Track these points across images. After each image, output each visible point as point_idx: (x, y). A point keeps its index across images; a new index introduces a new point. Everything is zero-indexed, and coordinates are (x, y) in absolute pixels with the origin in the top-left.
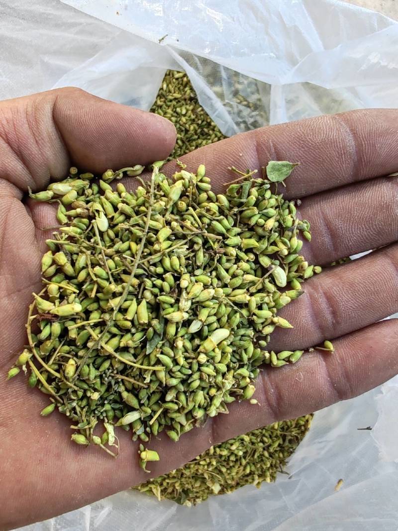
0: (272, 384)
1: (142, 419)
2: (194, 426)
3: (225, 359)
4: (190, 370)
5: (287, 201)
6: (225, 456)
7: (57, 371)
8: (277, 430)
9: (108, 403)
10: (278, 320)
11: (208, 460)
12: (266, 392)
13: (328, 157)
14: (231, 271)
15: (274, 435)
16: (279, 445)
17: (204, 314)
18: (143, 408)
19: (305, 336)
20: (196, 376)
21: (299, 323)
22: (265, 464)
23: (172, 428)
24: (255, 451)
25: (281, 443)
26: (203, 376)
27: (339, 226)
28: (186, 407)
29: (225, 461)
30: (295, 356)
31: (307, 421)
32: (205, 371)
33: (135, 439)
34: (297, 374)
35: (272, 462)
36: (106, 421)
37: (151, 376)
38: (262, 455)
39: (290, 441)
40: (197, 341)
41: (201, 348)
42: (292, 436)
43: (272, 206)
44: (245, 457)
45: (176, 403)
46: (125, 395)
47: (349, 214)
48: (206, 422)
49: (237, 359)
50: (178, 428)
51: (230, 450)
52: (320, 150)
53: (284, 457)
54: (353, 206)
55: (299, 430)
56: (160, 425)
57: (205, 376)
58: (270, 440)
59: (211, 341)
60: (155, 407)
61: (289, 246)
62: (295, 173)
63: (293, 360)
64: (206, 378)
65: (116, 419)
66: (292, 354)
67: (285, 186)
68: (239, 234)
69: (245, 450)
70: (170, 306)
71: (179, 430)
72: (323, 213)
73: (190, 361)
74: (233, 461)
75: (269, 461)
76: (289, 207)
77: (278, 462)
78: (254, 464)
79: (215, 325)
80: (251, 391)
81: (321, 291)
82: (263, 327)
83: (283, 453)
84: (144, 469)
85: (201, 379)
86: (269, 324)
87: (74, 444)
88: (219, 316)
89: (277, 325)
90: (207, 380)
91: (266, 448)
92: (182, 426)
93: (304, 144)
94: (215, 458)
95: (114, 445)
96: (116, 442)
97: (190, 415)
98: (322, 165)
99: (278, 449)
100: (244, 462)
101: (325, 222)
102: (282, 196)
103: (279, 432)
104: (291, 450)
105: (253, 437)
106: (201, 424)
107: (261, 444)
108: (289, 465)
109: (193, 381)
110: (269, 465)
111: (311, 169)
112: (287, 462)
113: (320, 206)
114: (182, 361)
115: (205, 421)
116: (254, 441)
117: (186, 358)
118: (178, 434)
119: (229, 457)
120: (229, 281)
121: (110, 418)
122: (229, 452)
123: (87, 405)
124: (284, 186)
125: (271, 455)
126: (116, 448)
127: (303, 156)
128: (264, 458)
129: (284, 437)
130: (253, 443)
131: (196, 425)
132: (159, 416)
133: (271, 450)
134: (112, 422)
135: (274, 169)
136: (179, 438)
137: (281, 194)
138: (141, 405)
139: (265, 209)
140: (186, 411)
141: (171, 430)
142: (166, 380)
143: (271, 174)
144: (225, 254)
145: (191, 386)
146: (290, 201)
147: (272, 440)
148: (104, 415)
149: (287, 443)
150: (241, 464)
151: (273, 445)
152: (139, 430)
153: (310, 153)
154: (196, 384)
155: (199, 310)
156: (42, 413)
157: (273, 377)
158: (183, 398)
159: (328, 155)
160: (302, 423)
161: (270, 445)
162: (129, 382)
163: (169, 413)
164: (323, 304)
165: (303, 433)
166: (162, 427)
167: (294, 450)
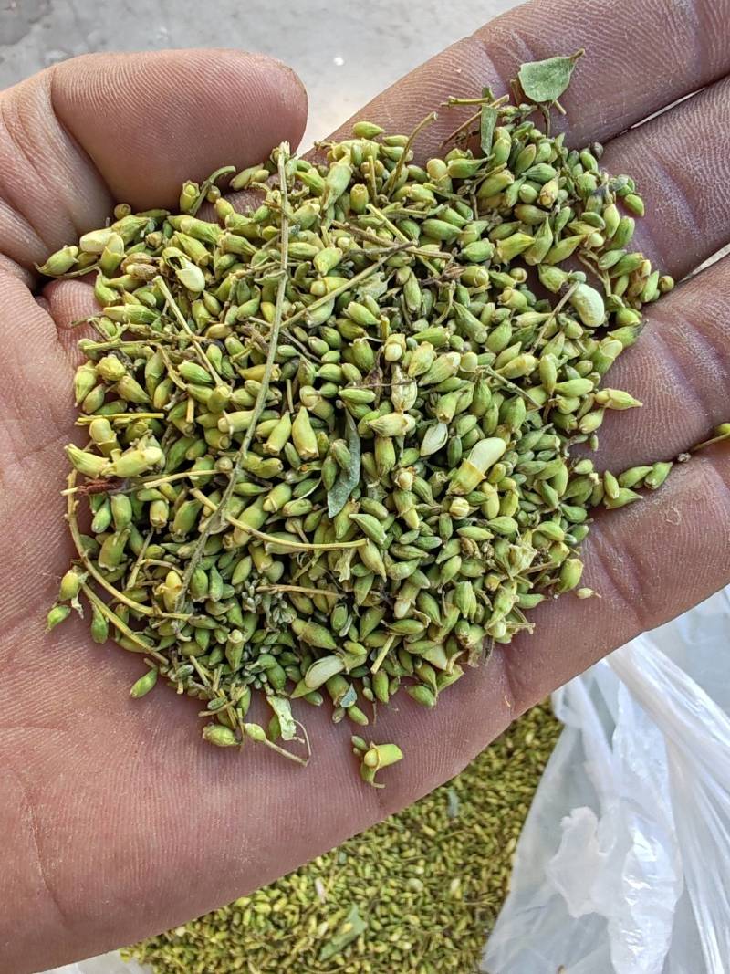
0: (616, 548)
1: (348, 672)
2: (466, 668)
3: (510, 503)
4: (437, 538)
5: (575, 152)
6: (383, 953)
7: (147, 603)
8: (459, 900)
9: (269, 653)
10: (608, 395)
11: (357, 964)
12: (606, 565)
13: (640, 28)
14: (485, 316)
15: (458, 909)
16: (468, 927)
17: (448, 406)
18: (348, 645)
19: (672, 418)
20: (451, 548)
21: (652, 392)
22: (449, 961)
23: (417, 680)
24: (429, 940)
25: (470, 922)
26: (466, 544)
27: (696, 169)
28: (441, 624)
29: (384, 962)
30: (658, 475)
31: (505, 880)
32: (470, 535)
33: (337, 718)
34: (667, 512)
35: (461, 958)
36: (270, 691)
37: (351, 566)
38: (443, 946)
39: (483, 917)
40: (439, 477)
41: (453, 487)
42: (483, 907)
43: (544, 158)
44: (415, 953)
45: (419, 620)
46: (299, 626)
47: (711, 140)
48: (491, 655)
49: (536, 505)
50: (431, 676)
51: (390, 942)
52: (618, 16)
53: (478, 946)
54: (712, 122)
55: (493, 896)
56: (391, 678)
57: (471, 545)
58: (452, 919)
59: (472, 468)
60: (375, 640)
61: (604, 224)
62: (579, 76)
63: (654, 482)
64: (474, 547)
65: (291, 684)
66: (650, 472)
67: (565, 112)
68: (485, 235)
69: (413, 941)
70: (369, 409)
71: (434, 682)
72: (654, 153)
73: (433, 519)
74: (397, 962)
75: (456, 956)
76: (580, 161)
77: (471, 956)
78: (432, 963)
79: (476, 433)
80: (575, 571)
81: (682, 320)
82: (579, 421)
83: (476, 939)
84: (373, 783)
85: (464, 554)
86: (590, 411)
87: (211, 747)
88: (480, 410)
89: (608, 405)
90: (477, 553)
91: (448, 933)
92: (438, 671)
93: (583, 16)
94: (368, 959)
95: (296, 738)
96: (299, 732)
97: (453, 640)
98: (630, 48)
99: (468, 933)
100: (414, 961)
101: (664, 169)
102: (562, 137)
103: (464, 904)
104: (486, 931)
105: (425, 917)
106: (481, 661)
107: (438, 928)
108: (487, 958)
109: (446, 561)
110: (455, 962)
111: (610, 61)
112: (484, 954)
113: (645, 143)
114: (416, 521)
115: (488, 653)
116: (427, 923)
117: (425, 516)
118: (433, 691)
119: (390, 956)
120: (485, 335)
121: (279, 684)
122: (390, 946)
123: (222, 662)
124: (560, 113)
125: (457, 944)
126: (301, 744)
127: (588, 38)
128: (446, 951)
129: (472, 911)
130: (426, 928)
131: (470, 663)
132: (387, 658)
133: (456, 935)
134: (284, 693)
135: (534, 76)
136: (438, 700)
137: (559, 134)
138: (341, 641)
139: (532, 166)
140: (443, 633)
141: (417, 684)
142: (386, 569)
143: (532, 89)
144: (466, 282)
145: (443, 572)
146: (580, 150)
147: (456, 918)
148: (264, 679)
149: (478, 921)
150: (410, 967)
151: (457, 927)
152: (347, 697)
153: (601, 28)
154: (455, 565)
155: (433, 402)
156: (132, 691)
157: (615, 533)
158: (430, 605)
159: (639, 24)
160: (497, 883)
161: (451, 928)
162: (303, 595)
163: (408, 643)
164: (694, 343)
165: (501, 900)
166: (397, 682)
167: (490, 930)
